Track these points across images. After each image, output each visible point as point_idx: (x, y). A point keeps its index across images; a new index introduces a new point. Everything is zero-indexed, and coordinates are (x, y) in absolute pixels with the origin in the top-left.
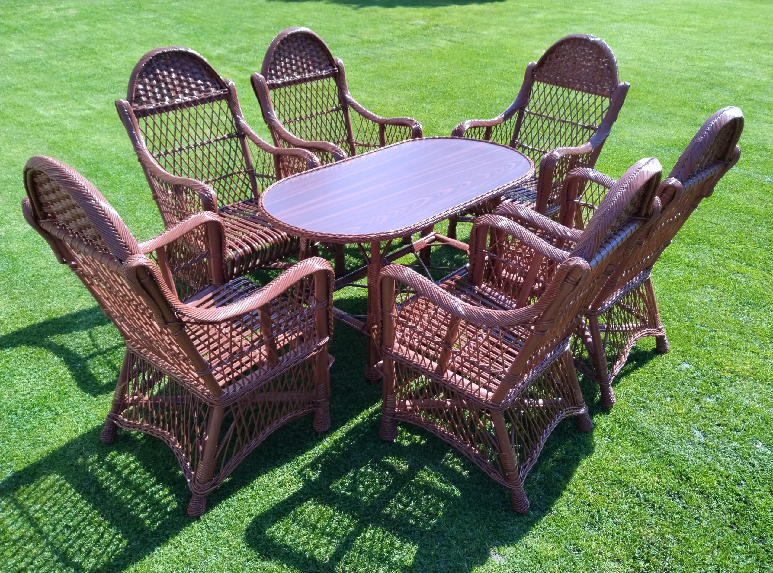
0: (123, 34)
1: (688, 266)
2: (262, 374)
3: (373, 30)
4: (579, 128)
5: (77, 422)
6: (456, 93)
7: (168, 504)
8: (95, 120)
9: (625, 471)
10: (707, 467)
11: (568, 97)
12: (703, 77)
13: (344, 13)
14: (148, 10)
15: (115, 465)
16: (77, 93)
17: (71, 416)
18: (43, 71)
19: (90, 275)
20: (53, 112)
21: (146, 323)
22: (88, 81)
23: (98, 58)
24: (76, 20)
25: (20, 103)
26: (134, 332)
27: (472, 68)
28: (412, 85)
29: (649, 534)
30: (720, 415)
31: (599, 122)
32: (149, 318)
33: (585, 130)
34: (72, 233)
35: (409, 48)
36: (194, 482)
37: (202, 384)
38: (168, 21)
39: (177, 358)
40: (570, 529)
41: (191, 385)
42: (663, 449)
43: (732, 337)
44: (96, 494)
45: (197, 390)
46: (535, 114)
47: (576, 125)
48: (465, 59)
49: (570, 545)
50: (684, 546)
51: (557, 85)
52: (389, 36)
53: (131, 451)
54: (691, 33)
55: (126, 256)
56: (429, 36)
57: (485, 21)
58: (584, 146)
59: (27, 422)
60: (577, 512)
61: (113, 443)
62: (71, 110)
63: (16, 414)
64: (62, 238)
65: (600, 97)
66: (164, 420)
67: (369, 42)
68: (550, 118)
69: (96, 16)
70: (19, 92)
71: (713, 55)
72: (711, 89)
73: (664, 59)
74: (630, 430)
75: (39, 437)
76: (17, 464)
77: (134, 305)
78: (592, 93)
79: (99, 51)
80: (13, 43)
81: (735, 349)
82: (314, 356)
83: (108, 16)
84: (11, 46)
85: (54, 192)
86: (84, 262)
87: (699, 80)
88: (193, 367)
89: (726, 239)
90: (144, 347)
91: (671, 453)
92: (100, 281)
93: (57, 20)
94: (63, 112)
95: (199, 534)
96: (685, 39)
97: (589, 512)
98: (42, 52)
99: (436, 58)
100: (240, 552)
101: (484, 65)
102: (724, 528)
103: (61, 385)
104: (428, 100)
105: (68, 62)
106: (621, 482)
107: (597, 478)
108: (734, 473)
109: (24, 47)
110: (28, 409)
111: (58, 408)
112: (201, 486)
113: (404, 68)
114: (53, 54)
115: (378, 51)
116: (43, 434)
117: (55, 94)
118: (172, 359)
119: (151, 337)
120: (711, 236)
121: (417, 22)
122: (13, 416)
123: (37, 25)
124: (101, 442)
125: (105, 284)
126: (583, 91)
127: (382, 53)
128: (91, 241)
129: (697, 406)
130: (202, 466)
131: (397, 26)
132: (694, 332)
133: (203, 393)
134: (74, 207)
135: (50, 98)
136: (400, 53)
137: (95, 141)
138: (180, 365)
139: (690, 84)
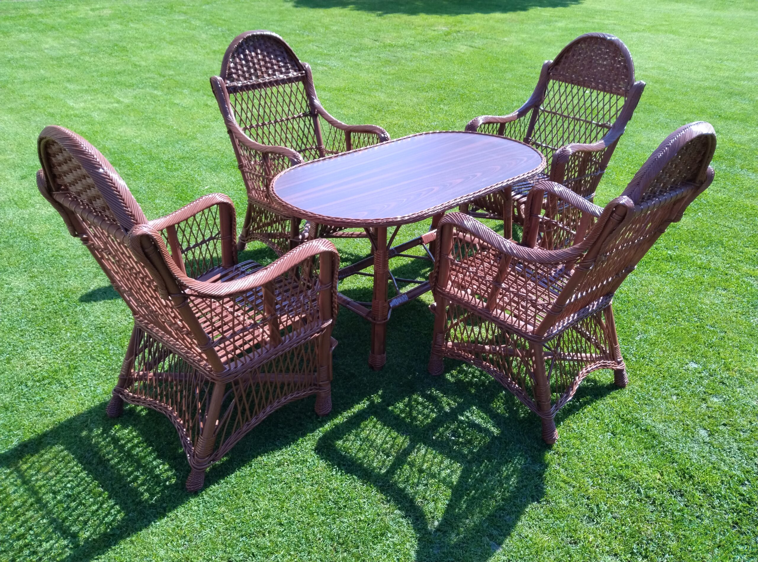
0: (154, 33)
1: (700, 268)
2: (264, 353)
3: (395, 35)
4: (594, 126)
5: (85, 396)
6: (473, 96)
7: (168, 478)
8: (122, 112)
9: (627, 467)
10: (711, 465)
11: (583, 95)
12: (722, 86)
13: (368, 18)
14: (178, 12)
15: (119, 440)
16: (106, 88)
17: (79, 390)
18: (75, 66)
19: (100, 248)
20: (82, 105)
21: (152, 297)
22: (118, 76)
23: (129, 55)
24: (109, 20)
25: (51, 95)
26: (141, 307)
27: (492, 72)
28: (431, 87)
29: (649, 530)
30: (726, 415)
31: (613, 121)
32: (155, 291)
33: (599, 128)
34: (83, 204)
35: (429, 52)
36: (194, 457)
37: (204, 359)
38: (198, 23)
39: (181, 332)
40: (567, 521)
41: (194, 361)
42: (667, 447)
43: (742, 339)
44: (98, 465)
45: (199, 365)
46: (549, 112)
47: (591, 123)
48: (484, 64)
49: (567, 537)
50: (684, 543)
51: (572, 83)
52: (411, 40)
53: (134, 426)
54: (711, 44)
55: (132, 225)
56: (450, 41)
57: (507, 28)
58: (597, 143)
59: (37, 394)
60: (576, 505)
61: (118, 417)
62: (100, 103)
63: (26, 386)
64: (73, 209)
65: (615, 96)
66: (166, 396)
67: (391, 46)
68: (565, 116)
69: (129, 16)
70: (51, 85)
71: (733, 65)
72: (730, 98)
73: (684, 67)
74: (634, 426)
75: (47, 408)
76: (24, 433)
77: (141, 278)
78: (607, 92)
79: (130, 48)
80: (49, 40)
81: (744, 351)
82: (317, 338)
83: (141, 16)
84: (47, 43)
85: (66, 163)
86: (95, 235)
87: (718, 89)
88: (196, 342)
89: (740, 243)
90: (151, 322)
91: (674, 450)
92: (110, 254)
93: (92, 19)
94: (92, 104)
95: (196, 508)
96: (705, 50)
97: (588, 506)
98: (75, 48)
99: (456, 62)
100: (235, 527)
101: (503, 69)
102: (726, 527)
103: (72, 360)
104: (446, 102)
105: (100, 59)
106: (622, 477)
107: (598, 472)
108: (738, 473)
109: (60, 44)
110: (39, 381)
111: (67, 381)
112: (200, 460)
113: (424, 71)
114: (86, 50)
115: (399, 55)
116: (51, 405)
117: (86, 87)
118: (177, 334)
119: (157, 311)
120: (725, 239)
121: (440, 28)
122: (23, 387)
123: (72, 24)
124: (106, 415)
125: (114, 257)
126: (598, 89)
127: (403, 56)
128: (100, 212)
129: (704, 406)
130: (201, 441)
131: (420, 31)
132: (703, 333)
133: (205, 369)
134: (84, 177)
135: (81, 91)
136: (421, 57)
137: (121, 132)
138: (183, 339)
139: (709, 92)
